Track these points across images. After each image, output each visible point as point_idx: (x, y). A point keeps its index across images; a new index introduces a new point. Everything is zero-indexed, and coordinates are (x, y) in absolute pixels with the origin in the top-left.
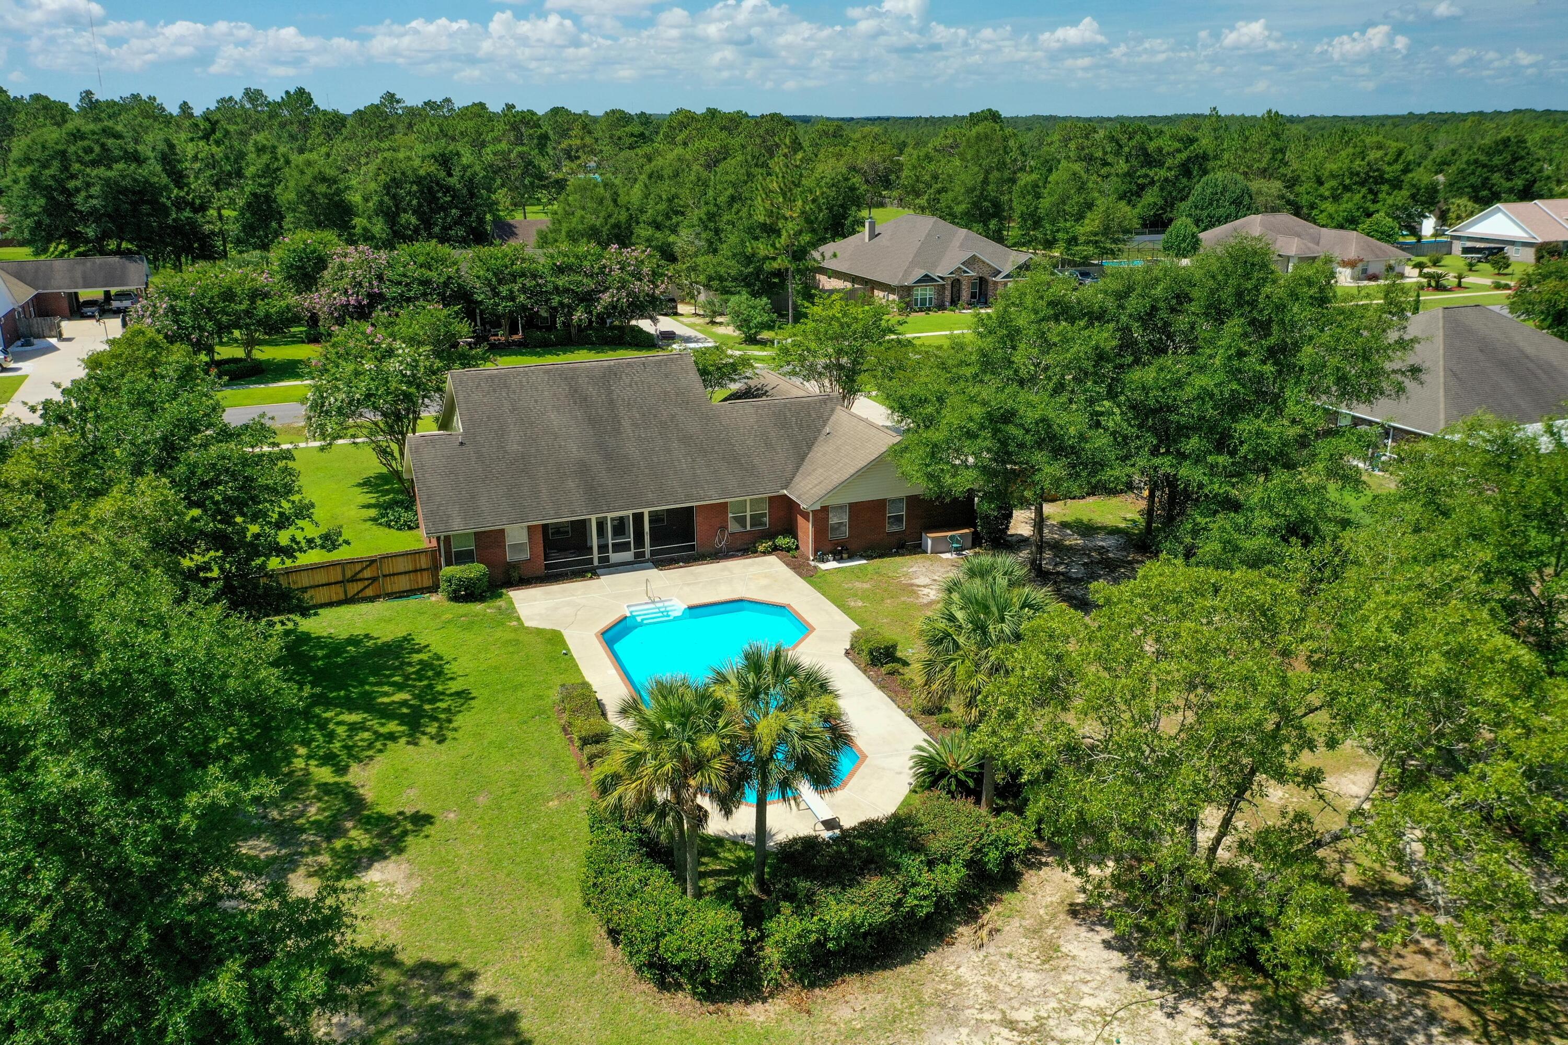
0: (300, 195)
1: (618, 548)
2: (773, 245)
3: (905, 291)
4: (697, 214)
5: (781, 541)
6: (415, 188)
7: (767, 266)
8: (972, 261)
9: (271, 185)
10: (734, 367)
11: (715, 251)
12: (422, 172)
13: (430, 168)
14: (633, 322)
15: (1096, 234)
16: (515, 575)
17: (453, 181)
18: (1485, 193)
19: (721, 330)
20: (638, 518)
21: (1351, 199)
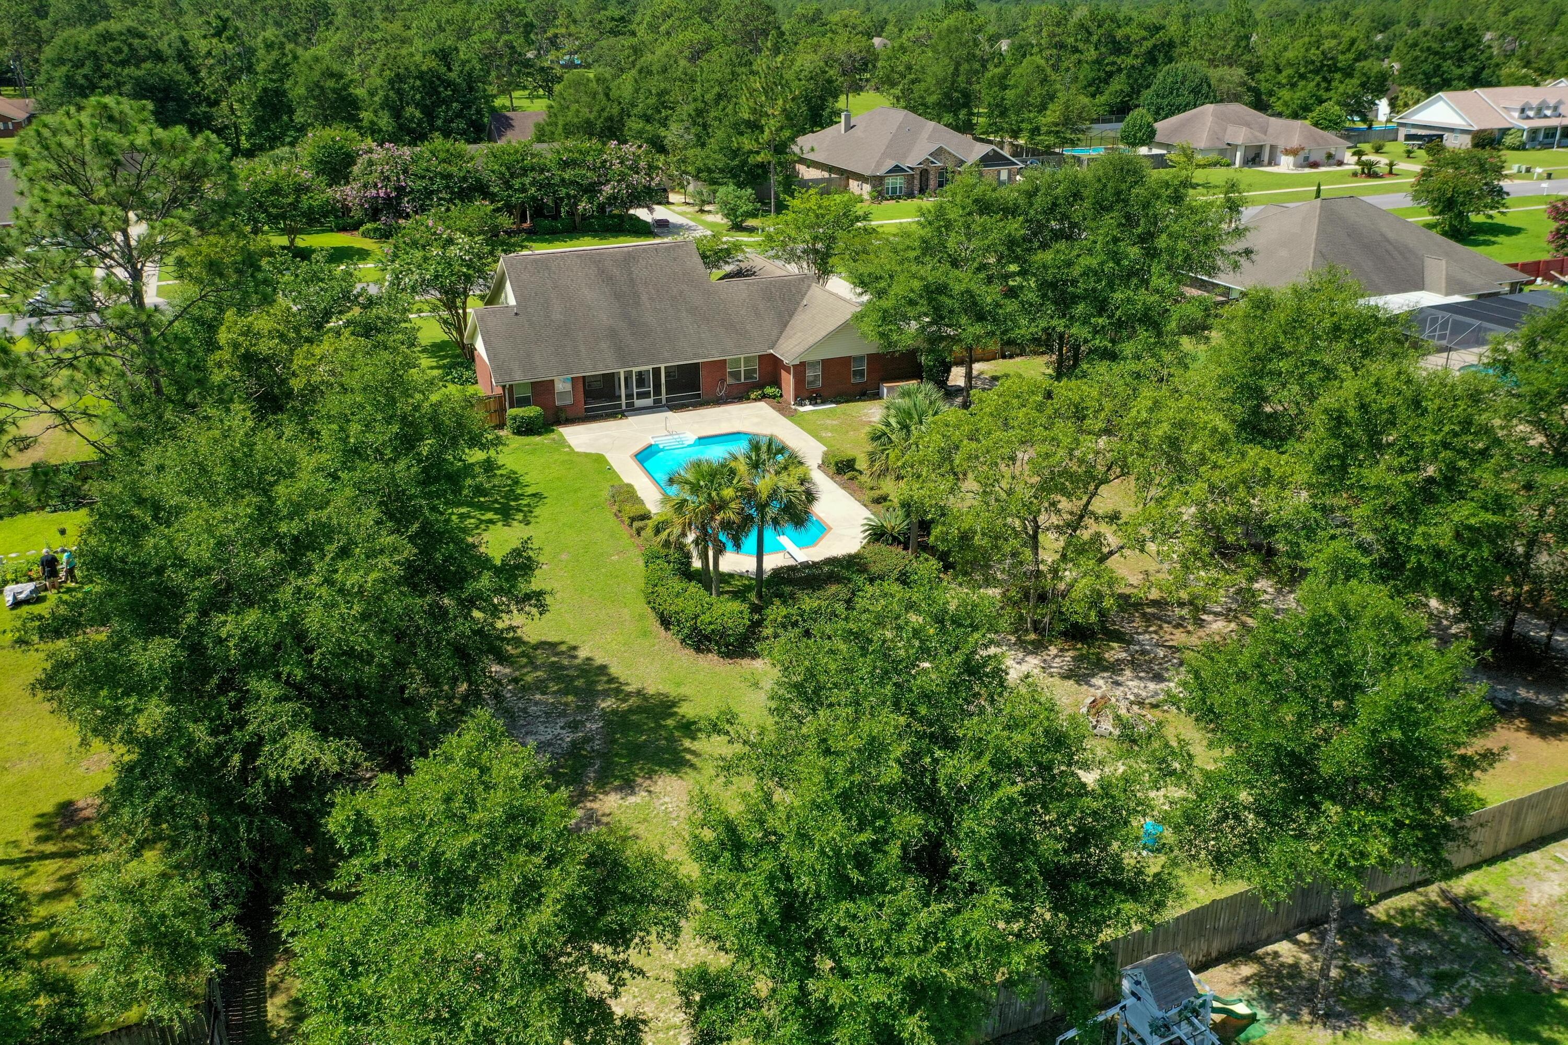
0: (310, 90)
1: (641, 396)
2: (757, 140)
3: (877, 181)
4: (687, 109)
5: (769, 390)
6: (418, 83)
7: (751, 160)
8: (939, 153)
9: (281, 80)
10: (728, 252)
11: (703, 145)
12: (424, 68)
13: (431, 63)
14: (632, 212)
15: (1057, 125)
16: (563, 416)
17: (453, 75)
18: (1436, 80)
19: (710, 218)
20: (657, 371)
21: (1305, 87)
